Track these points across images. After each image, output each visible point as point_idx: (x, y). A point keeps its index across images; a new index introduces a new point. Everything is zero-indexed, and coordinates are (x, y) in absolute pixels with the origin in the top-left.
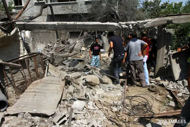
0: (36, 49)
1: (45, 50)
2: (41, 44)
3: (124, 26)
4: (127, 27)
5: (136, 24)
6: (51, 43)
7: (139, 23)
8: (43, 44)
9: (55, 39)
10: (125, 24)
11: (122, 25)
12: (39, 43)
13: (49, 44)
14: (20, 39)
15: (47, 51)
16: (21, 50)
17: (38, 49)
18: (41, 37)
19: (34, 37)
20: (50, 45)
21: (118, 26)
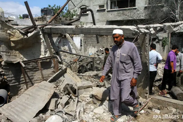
0: (87, 52)
1: (95, 54)
2: (93, 48)
3: (143, 30)
4: (147, 31)
5: (161, 27)
6: (104, 47)
7: (165, 26)
8: (95, 48)
9: (109, 44)
10: (144, 28)
11: (140, 29)
12: (91, 47)
13: (100, 48)
14: (41, 42)
15: (97, 54)
16: (42, 52)
17: (90, 52)
18: (93, 41)
19: (87, 41)
20: (102, 50)
21: (135, 31)
